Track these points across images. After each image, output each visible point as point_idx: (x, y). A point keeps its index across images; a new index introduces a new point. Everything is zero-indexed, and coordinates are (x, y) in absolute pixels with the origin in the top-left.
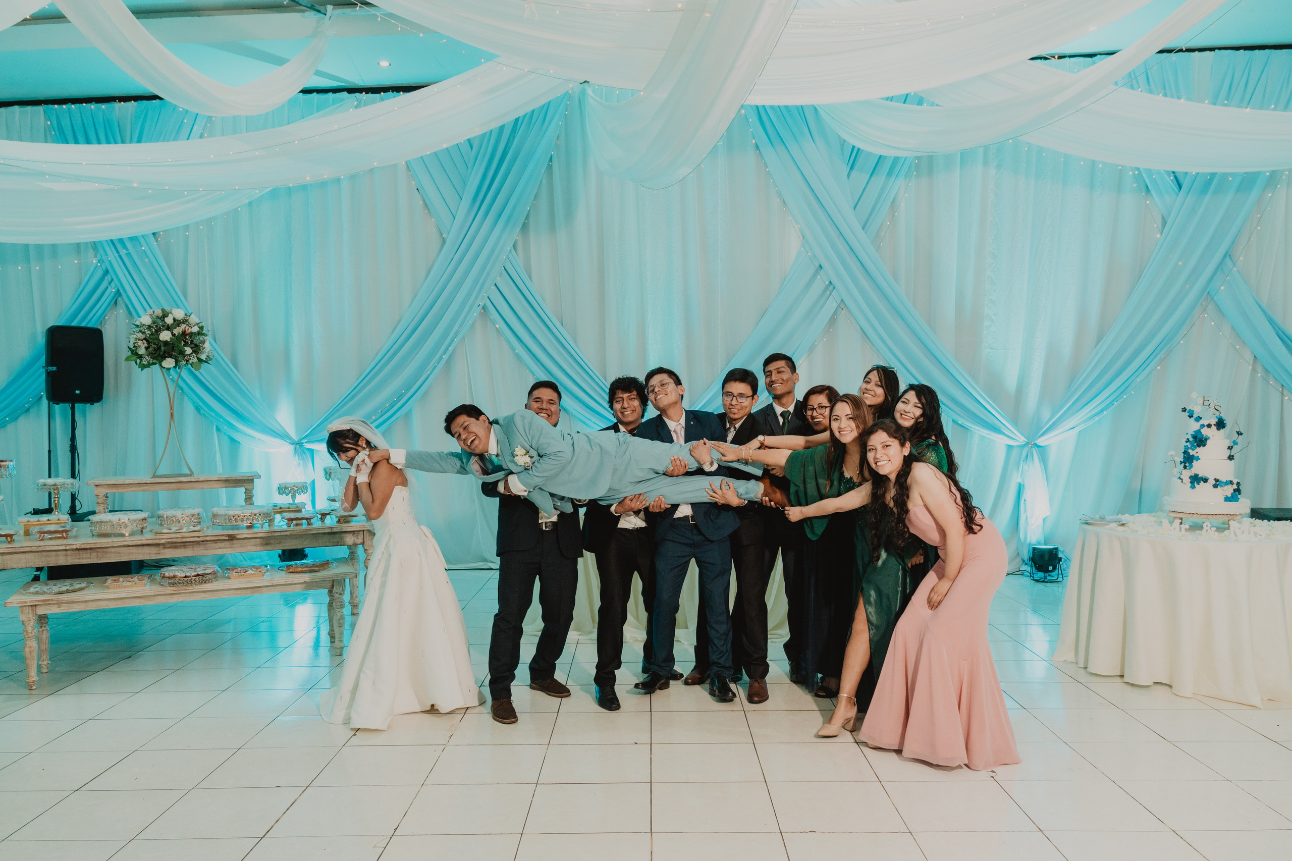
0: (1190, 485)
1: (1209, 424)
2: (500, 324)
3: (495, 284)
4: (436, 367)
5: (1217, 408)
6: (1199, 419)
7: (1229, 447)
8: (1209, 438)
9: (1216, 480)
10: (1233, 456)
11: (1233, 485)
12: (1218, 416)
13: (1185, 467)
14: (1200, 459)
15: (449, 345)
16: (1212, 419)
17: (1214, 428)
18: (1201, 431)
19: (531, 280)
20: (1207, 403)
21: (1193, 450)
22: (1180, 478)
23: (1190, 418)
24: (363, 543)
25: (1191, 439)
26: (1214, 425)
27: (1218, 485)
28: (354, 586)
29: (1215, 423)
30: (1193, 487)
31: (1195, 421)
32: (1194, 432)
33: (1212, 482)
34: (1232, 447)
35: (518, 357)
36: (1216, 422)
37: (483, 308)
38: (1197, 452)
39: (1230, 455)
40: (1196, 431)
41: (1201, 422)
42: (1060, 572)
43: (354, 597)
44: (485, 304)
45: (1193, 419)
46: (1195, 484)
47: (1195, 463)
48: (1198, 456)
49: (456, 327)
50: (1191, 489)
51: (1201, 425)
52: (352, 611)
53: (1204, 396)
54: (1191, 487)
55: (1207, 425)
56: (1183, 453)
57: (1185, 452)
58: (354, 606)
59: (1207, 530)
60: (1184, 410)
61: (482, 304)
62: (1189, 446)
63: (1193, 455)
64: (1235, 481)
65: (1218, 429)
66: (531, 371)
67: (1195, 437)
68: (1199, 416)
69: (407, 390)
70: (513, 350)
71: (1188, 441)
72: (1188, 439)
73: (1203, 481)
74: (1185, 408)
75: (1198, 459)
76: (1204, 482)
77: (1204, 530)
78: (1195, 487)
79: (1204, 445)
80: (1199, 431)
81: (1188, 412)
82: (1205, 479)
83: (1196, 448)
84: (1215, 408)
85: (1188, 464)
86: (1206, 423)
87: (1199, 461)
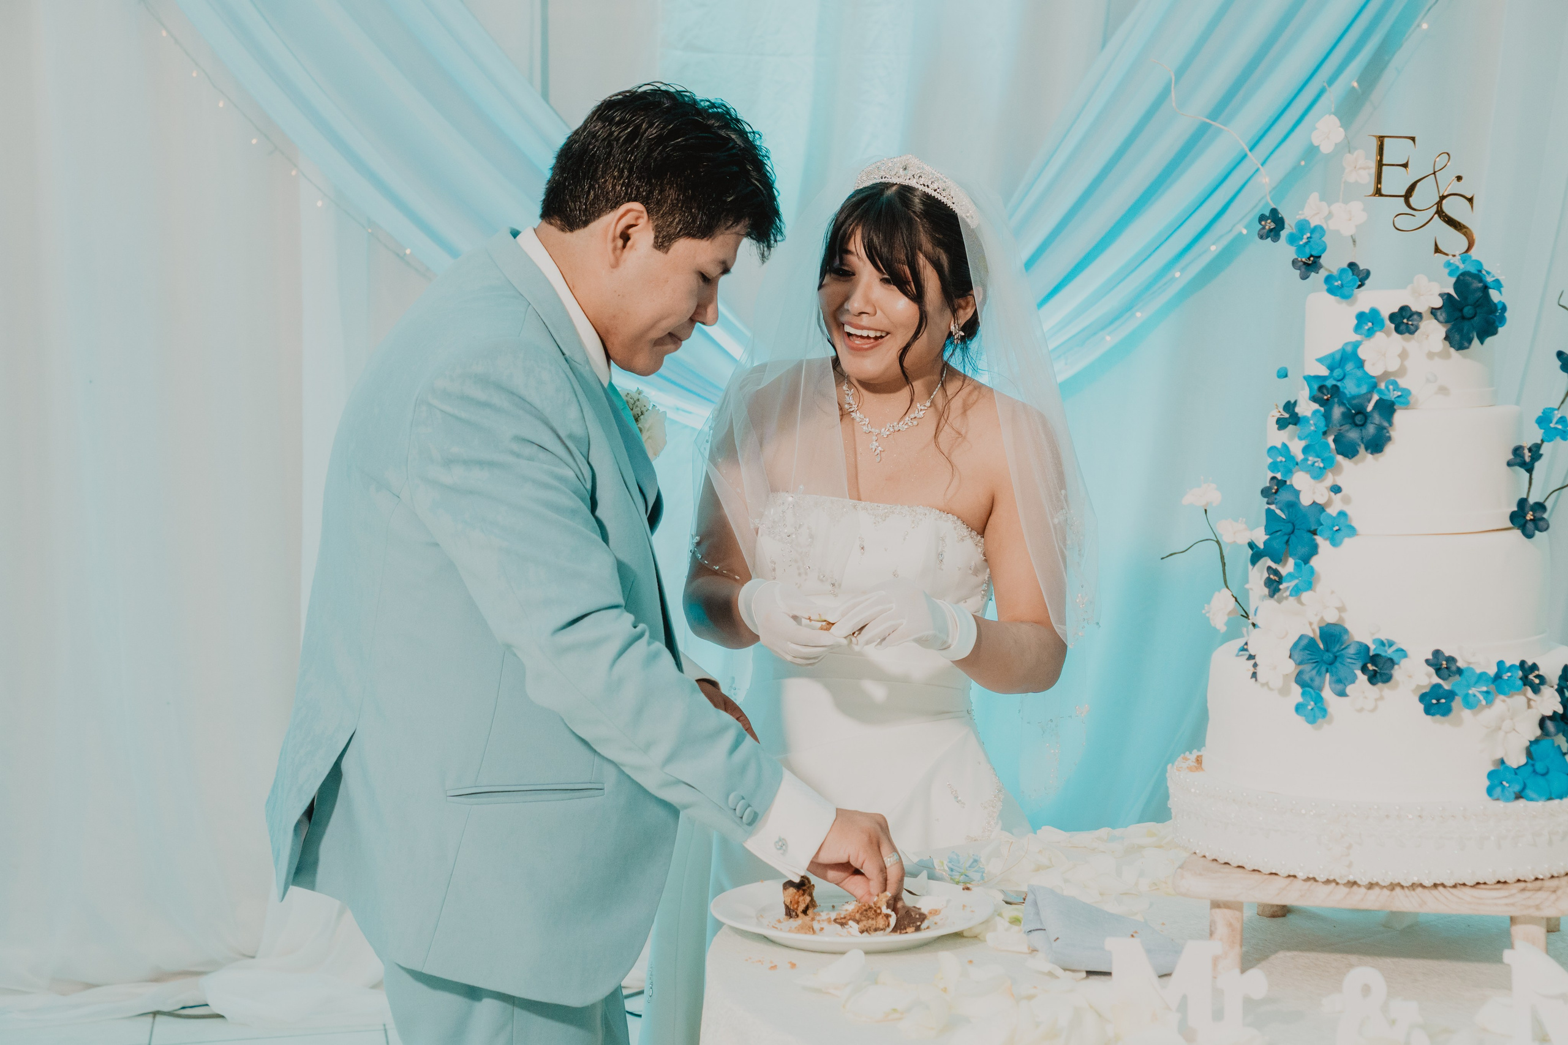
1: (1404, 309)
5: (1454, 208)
6: (1351, 280)
7: (1517, 451)
8: (1406, 398)
9: (1442, 664)
10: (1541, 507)
11: (1536, 690)
12: (1457, 261)
13: (1274, 584)
14: (1352, 531)
16: (1421, 280)
17: (1433, 332)
18: (1362, 353)
20: (1395, 181)
21: (1318, 475)
22: (1245, 654)
23: (1304, 277)
25: (1307, 408)
26: (1434, 312)
27: (1451, 695)
29: (1438, 303)
30: (1312, 713)
31: (1331, 291)
32: (1320, 360)
33: (1414, 676)
34: (1536, 451)
36: (1447, 297)
38: (1336, 489)
39: (1522, 503)
40: (1332, 355)
41: (1367, 299)
45: (1317, 278)
46: (1327, 693)
47: (1327, 558)
48: (1342, 514)
50: (1299, 720)
51: (1361, 317)
53: (1381, 139)
54: (1299, 708)
55: (1392, 317)
56: (1265, 492)
57: (1276, 489)
60: (1273, 225)
62: (1297, 447)
63: (1317, 509)
64: (1551, 669)
65: (1458, 339)
67: (1325, 393)
68: (1352, 266)
71: (1290, 418)
72: (1290, 407)
73: (1364, 669)
74: (1274, 211)
75: (1342, 528)
76: (1373, 678)
78: (1324, 712)
79: (1377, 445)
81: (1292, 239)
82: (1375, 659)
83: (1329, 465)
84: (1440, 212)
85: (1287, 568)
86: (1388, 308)
87: (1347, 542)
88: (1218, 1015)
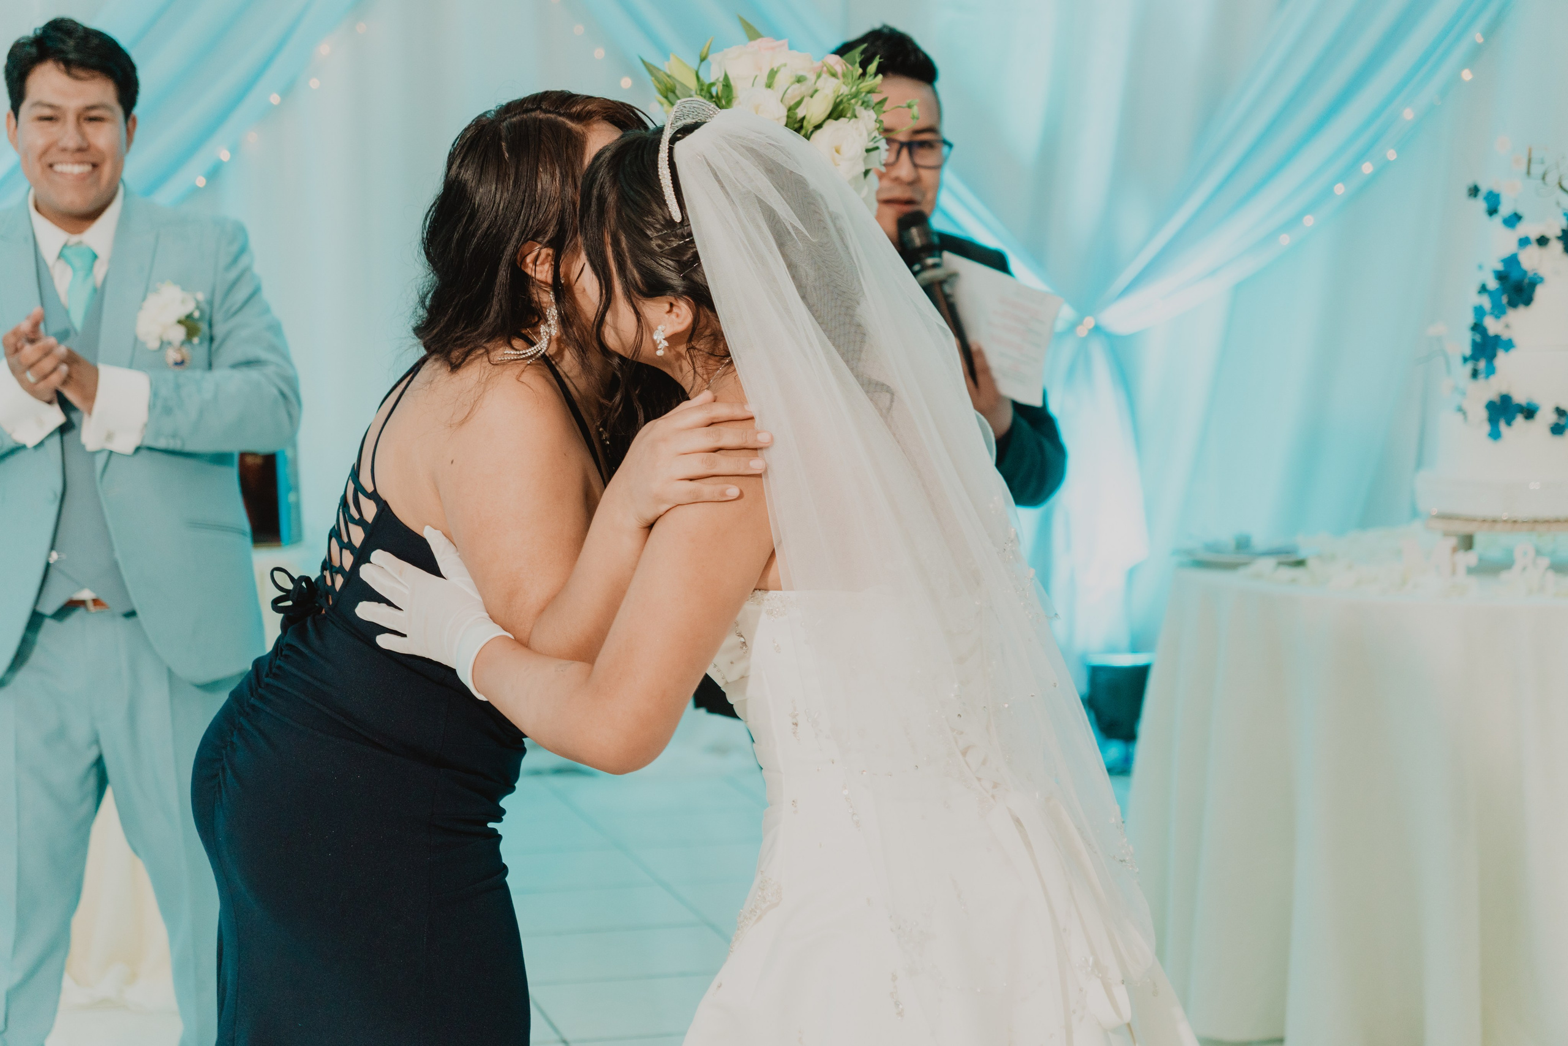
0: (1486, 428)
1: (1542, 236)
5: (1565, 184)
6: (1514, 220)
8: (1541, 280)
9: (1560, 412)
13: (1475, 374)
14: (1515, 348)
16: (1551, 222)
17: (1556, 247)
18: (1521, 257)
20: (1537, 170)
21: (1497, 317)
22: (1460, 409)
23: (1490, 218)
25: (1493, 284)
26: (1557, 237)
29: (1559, 233)
30: (1495, 435)
31: (1505, 226)
32: (1502, 261)
33: (1546, 417)
36: (1563, 231)
38: (1507, 325)
40: (1506, 258)
41: (1522, 230)
45: (1497, 220)
46: (1502, 426)
47: (1502, 359)
48: (1512, 339)
50: (1487, 440)
51: (1521, 240)
53: (1530, 149)
54: (1490, 434)
55: (1537, 241)
56: (1470, 328)
57: (1477, 327)
59: (1524, 569)
60: (1474, 191)
62: (1487, 305)
63: (1497, 337)
67: (1501, 277)
68: (1514, 212)
71: (1483, 289)
72: (1483, 284)
73: (1522, 415)
74: (1476, 185)
75: (1509, 345)
76: (1527, 419)
77: (1517, 568)
78: (1501, 437)
79: (1528, 301)
80: (1512, 261)
81: (1484, 199)
82: (1528, 409)
83: (1505, 313)
84: (1561, 187)
85: (1482, 364)
86: (1534, 234)
87: (1513, 353)
88: (1454, 572)
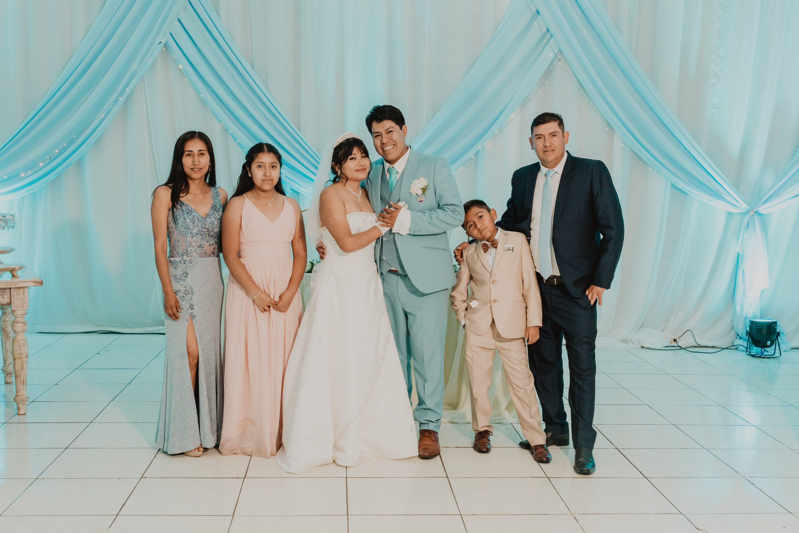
2: (183, 65)
3: (179, 19)
4: (111, 110)
15: (127, 86)
19: (219, 16)
24: (10, 304)
28: (7, 351)
35: (204, 103)
37: (165, 45)
42: (777, 345)
43: (8, 363)
44: (167, 41)
49: (134, 66)
52: (5, 380)
58: (7, 374)
61: (163, 42)
66: (217, 117)
69: (78, 135)
70: (198, 93)
